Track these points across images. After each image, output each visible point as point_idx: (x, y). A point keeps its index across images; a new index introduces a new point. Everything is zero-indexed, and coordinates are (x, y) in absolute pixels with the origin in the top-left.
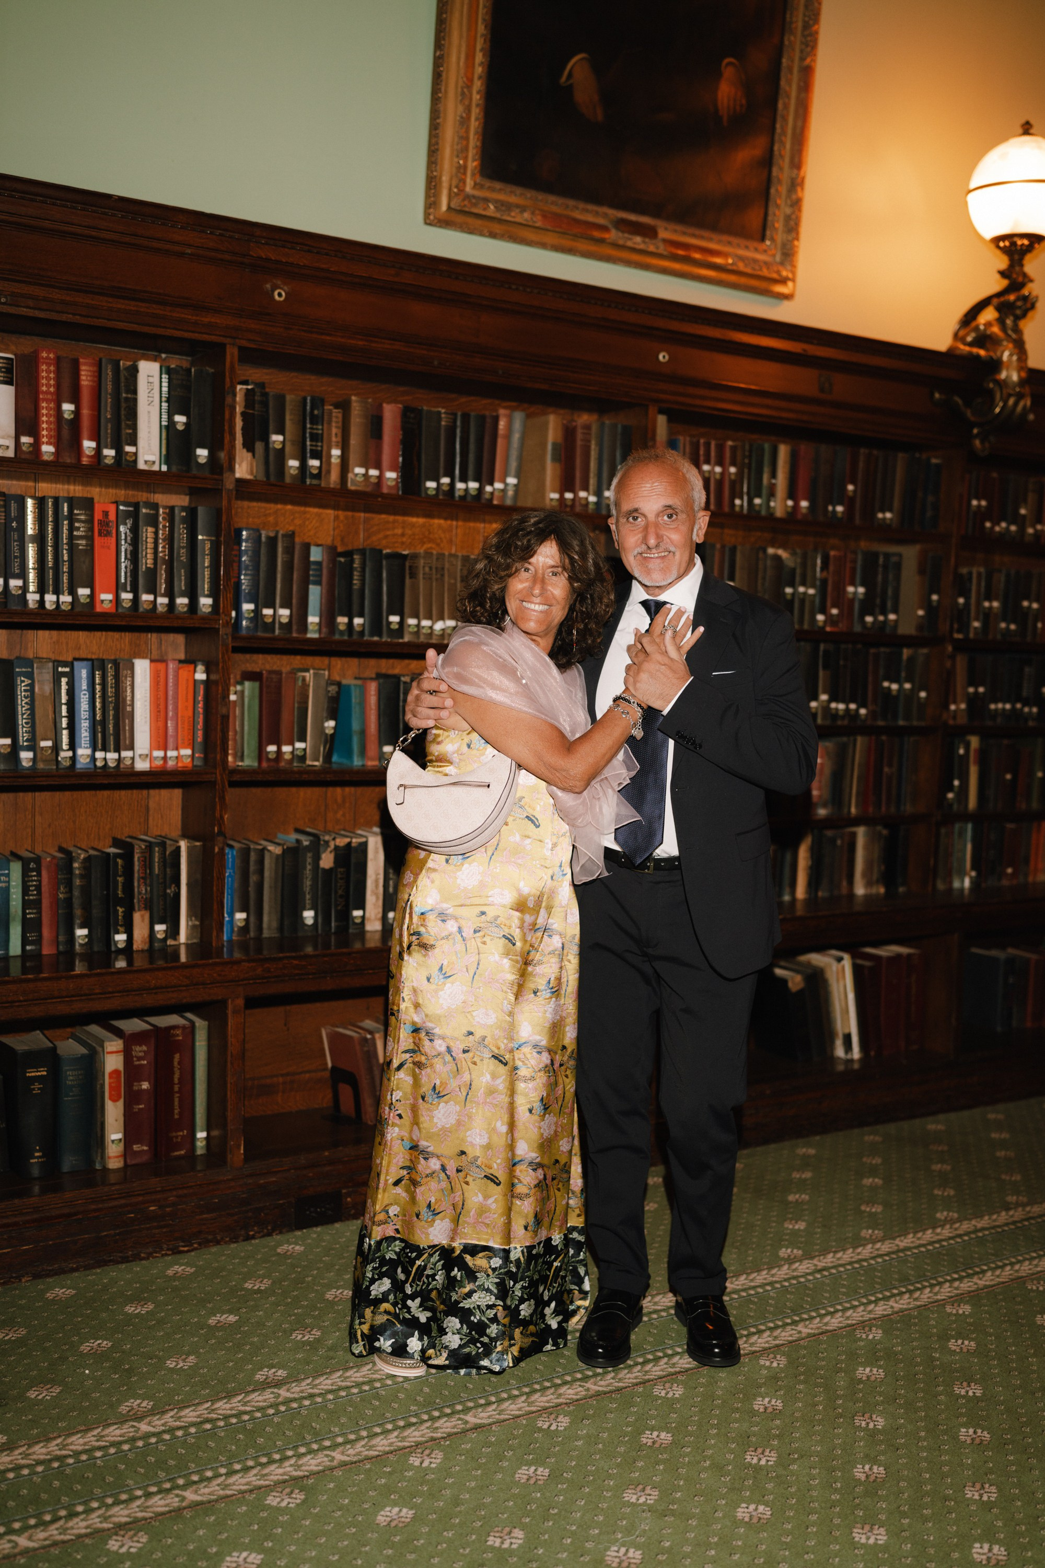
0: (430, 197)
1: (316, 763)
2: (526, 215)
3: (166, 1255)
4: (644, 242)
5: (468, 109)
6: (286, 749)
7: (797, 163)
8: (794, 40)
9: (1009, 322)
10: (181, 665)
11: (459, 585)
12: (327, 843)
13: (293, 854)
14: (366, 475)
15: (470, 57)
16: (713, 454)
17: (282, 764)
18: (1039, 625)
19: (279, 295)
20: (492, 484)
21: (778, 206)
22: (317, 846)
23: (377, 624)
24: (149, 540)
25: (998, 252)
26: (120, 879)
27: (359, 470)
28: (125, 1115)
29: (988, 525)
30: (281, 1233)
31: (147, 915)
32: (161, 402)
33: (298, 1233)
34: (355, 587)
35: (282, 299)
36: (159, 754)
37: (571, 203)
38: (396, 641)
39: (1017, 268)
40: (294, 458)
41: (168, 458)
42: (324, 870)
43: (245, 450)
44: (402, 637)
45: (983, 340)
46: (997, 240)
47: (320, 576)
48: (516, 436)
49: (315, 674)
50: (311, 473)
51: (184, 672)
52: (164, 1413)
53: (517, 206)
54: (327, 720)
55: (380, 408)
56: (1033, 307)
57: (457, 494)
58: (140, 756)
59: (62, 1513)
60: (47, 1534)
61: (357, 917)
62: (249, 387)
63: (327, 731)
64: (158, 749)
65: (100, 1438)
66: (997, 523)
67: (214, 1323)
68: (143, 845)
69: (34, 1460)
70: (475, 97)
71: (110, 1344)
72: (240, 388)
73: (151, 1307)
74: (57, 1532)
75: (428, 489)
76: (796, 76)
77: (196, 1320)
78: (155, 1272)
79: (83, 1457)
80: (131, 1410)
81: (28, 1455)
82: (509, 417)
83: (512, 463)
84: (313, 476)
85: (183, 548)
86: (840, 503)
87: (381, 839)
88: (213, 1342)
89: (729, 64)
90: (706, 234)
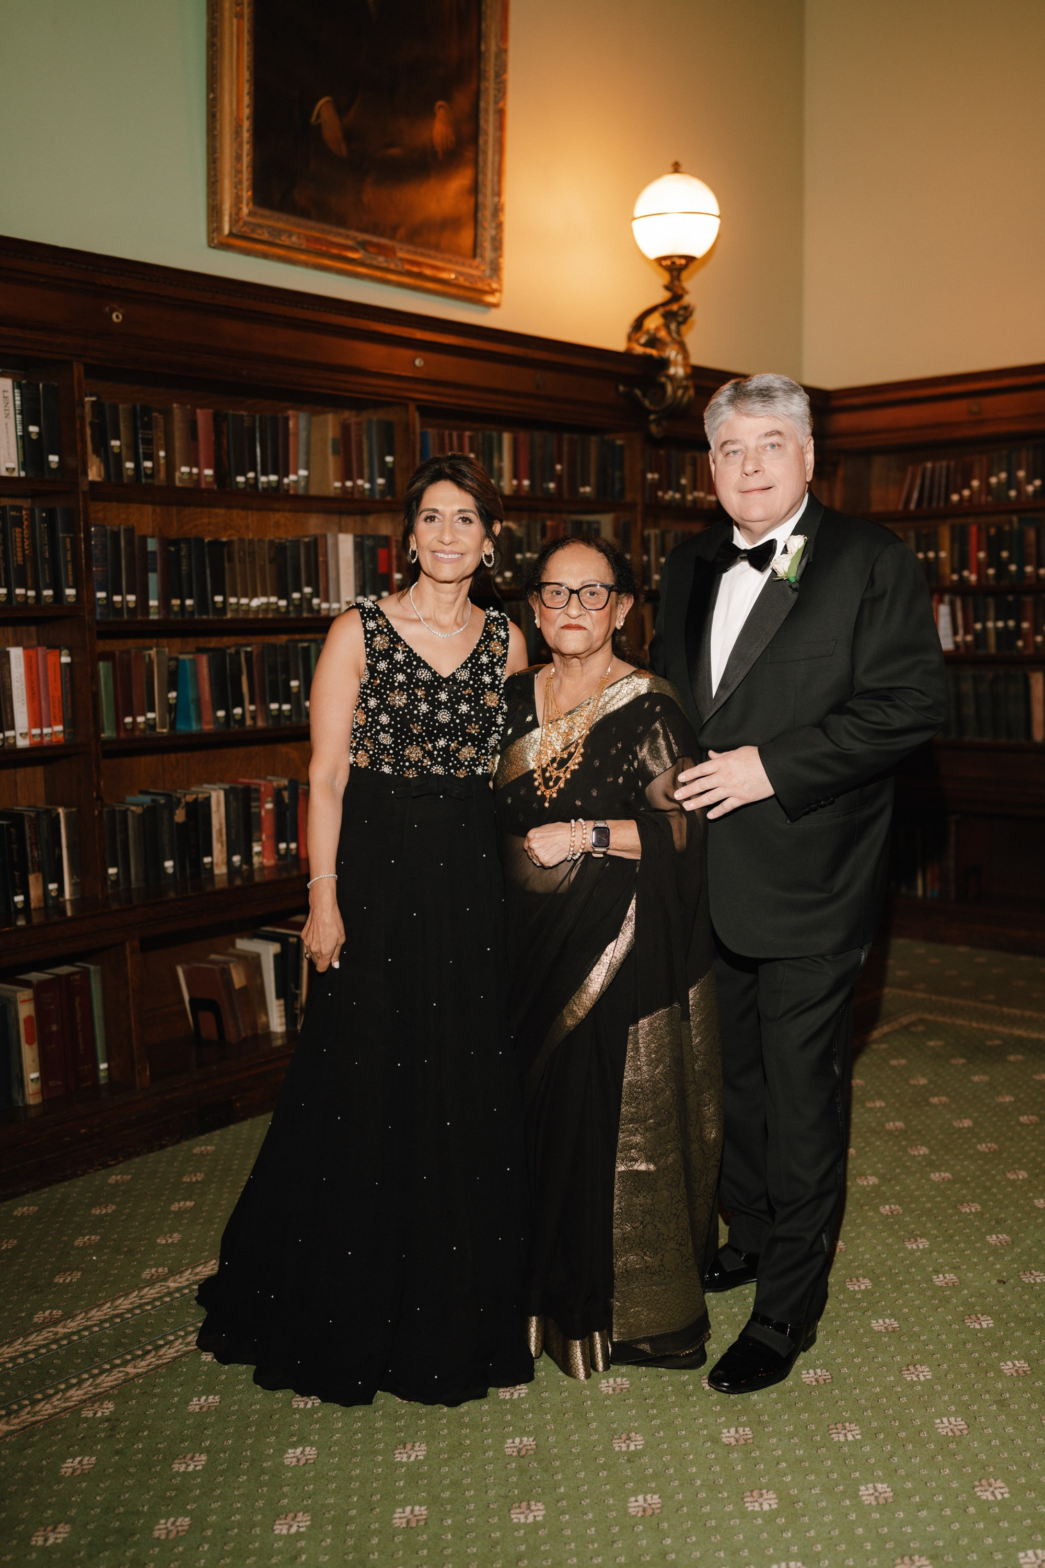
0: (212, 223)
1: (165, 730)
2: (294, 239)
3: (98, 1170)
4: (386, 261)
5: (240, 146)
6: (140, 719)
7: (499, 194)
9: (673, 326)
10: (48, 651)
11: (267, 566)
12: (179, 800)
13: (151, 811)
14: (190, 473)
15: (240, 101)
17: (137, 733)
19: (116, 317)
20: (287, 476)
21: (485, 229)
22: (172, 804)
23: (204, 604)
24: (17, 539)
25: (661, 270)
26: (14, 847)
27: (185, 469)
28: (40, 1055)
29: (660, 494)
30: (187, 1139)
31: (40, 876)
32: (15, 414)
34: (184, 573)
35: (120, 320)
36: (36, 731)
37: (326, 227)
38: (221, 618)
39: (676, 283)
40: (130, 461)
41: (24, 465)
42: (178, 824)
43: (94, 456)
44: (225, 614)
45: (653, 342)
46: (660, 260)
47: (156, 564)
48: (303, 435)
49: (158, 652)
50: (145, 473)
51: (51, 659)
52: (181, 1272)
53: (285, 231)
54: (169, 691)
55: (194, 414)
56: (691, 314)
57: (260, 486)
58: (21, 734)
59: (150, 1347)
60: (147, 1362)
61: (207, 864)
62: (94, 399)
63: (171, 701)
64: (35, 727)
65: (141, 1298)
66: (665, 492)
67: (177, 1209)
68: (33, 815)
69: (97, 1320)
70: (246, 135)
71: (98, 1237)
72: (86, 399)
73: (114, 1207)
74: (153, 1360)
75: (238, 483)
76: (492, 117)
77: (159, 1210)
78: (97, 1183)
79: (138, 1311)
80: (153, 1275)
81: (89, 1319)
82: (297, 417)
83: (302, 457)
84: (147, 476)
85: (45, 545)
86: (551, 481)
87: (222, 793)
88: (186, 1221)
89: (441, 106)
90: (432, 253)
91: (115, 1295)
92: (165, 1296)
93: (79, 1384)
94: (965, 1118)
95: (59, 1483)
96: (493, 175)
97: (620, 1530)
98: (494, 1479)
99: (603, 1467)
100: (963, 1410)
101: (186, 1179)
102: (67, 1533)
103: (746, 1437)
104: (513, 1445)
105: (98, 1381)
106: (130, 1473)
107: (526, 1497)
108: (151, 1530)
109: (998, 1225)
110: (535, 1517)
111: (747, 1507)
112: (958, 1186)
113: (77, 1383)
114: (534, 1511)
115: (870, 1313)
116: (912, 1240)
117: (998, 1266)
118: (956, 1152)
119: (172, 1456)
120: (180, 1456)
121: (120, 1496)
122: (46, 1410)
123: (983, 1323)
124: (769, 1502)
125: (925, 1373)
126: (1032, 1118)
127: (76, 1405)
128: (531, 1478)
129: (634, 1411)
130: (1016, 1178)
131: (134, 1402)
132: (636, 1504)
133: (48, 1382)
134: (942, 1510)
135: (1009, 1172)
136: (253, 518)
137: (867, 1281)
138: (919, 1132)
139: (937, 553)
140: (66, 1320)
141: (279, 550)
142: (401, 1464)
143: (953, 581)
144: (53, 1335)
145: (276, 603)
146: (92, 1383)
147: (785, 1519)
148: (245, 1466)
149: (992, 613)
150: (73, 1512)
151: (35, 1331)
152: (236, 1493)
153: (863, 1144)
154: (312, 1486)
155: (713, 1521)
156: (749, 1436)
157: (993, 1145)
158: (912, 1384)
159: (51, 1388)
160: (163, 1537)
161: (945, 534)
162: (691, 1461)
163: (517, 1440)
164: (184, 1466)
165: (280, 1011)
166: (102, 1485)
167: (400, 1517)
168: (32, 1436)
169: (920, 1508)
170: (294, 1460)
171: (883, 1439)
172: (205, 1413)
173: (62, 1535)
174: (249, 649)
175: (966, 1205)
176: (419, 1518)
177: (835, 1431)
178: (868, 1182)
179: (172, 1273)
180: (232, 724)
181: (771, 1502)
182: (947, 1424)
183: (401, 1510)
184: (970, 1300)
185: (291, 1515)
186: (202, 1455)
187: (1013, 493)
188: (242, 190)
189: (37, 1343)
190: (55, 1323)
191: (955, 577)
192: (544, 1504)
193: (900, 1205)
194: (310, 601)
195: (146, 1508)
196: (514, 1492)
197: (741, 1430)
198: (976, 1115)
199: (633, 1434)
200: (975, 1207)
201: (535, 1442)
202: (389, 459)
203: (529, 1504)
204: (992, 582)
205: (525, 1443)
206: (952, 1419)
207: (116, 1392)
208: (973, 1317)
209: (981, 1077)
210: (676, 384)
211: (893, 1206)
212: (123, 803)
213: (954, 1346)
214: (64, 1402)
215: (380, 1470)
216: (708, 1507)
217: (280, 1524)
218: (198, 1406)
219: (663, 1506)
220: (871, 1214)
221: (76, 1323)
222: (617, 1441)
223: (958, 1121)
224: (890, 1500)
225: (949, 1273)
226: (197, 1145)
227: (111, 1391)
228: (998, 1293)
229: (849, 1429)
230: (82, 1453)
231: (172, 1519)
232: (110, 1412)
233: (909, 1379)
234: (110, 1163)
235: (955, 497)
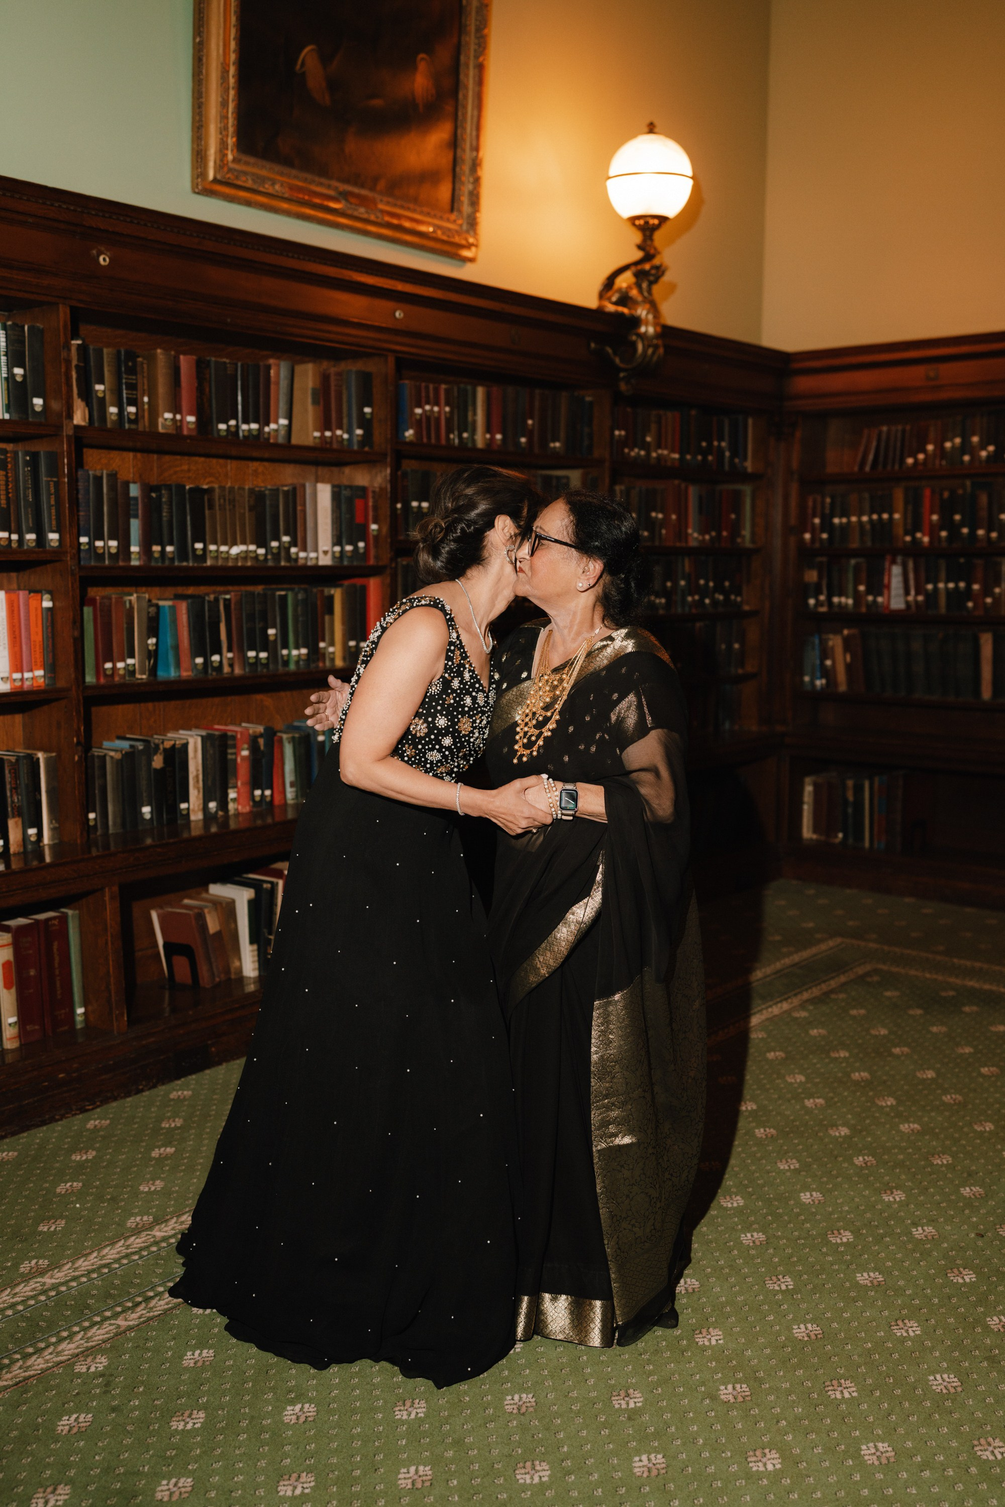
0: (197, 168)
1: (144, 677)
2: (277, 187)
3: (76, 1114)
4: (367, 212)
5: (226, 91)
6: (120, 665)
7: (477, 149)
8: (471, 40)
9: (645, 285)
10: (32, 594)
11: (247, 515)
12: (157, 746)
13: (130, 756)
14: (174, 420)
15: (226, 45)
16: (431, 395)
17: (117, 679)
18: (664, 531)
20: (268, 425)
21: (463, 183)
22: (151, 750)
23: (183, 551)
24: (1, 482)
25: (634, 229)
27: (168, 415)
28: (17, 1001)
29: (626, 450)
30: (163, 1084)
31: (19, 821)
33: (179, 1082)
34: (165, 519)
35: (107, 263)
36: (17, 676)
37: (309, 176)
38: (201, 565)
39: (649, 242)
40: (113, 405)
41: (8, 408)
42: (155, 770)
43: (79, 400)
44: (205, 562)
45: (625, 299)
46: (633, 220)
47: (137, 510)
48: (284, 384)
49: (138, 598)
50: (129, 418)
51: (33, 603)
52: (167, 1221)
53: (269, 179)
54: (149, 638)
55: (178, 359)
56: (663, 273)
57: (241, 434)
58: (2, 679)
59: (140, 1299)
60: (138, 1314)
61: (183, 809)
62: (79, 342)
63: (150, 648)
64: (17, 671)
65: (128, 1247)
66: (632, 449)
67: (157, 1156)
68: (13, 759)
69: (84, 1271)
70: (232, 81)
71: (80, 1184)
72: (73, 342)
73: (94, 1153)
74: (144, 1312)
75: (220, 430)
76: (472, 72)
77: (140, 1156)
78: (76, 1128)
79: (125, 1261)
80: (138, 1224)
81: (76, 1269)
82: (278, 366)
83: (283, 406)
84: (130, 421)
85: (29, 488)
86: (523, 436)
87: (199, 740)
88: (167, 1168)
89: (422, 59)
90: (411, 206)
91: (101, 1245)
92: (151, 1245)
93: (71, 1336)
94: (928, 1069)
95: (57, 1441)
96: (471, 130)
97: (627, 1491)
98: (496, 1438)
99: (605, 1425)
100: (955, 1367)
101: (165, 1125)
102: (67, 1494)
103: (743, 1394)
104: (512, 1402)
105: (90, 1334)
106: (128, 1431)
107: (529, 1457)
108: (154, 1491)
109: (970, 1177)
110: (540, 1477)
111: (752, 1468)
112: (927, 1137)
113: (68, 1336)
114: (539, 1471)
115: (854, 1266)
116: (889, 1192)
117: (975, 1219)
118: (922, 1103)
119: (168, 1414)
120: (178, 1414)
121: (119, 1456)
122: (39, 1365)
123: (965, 1277)
124: (772, 1462)
125: (914, 1329)
126: (993, 1069)
127: (69, 1360)
128: (533, 1437)
129: (630, 1367)
130: (983, 1129)
131: (127, 1355)
132: (641, 1464)
133: (39, 1335)
134: (944, 1470)
135: (976, 1124)
136: (231, 466)
137: (848, 1233)
138: (885, 1082)
139: (891, 514)
140: (53, 1270)
141: (258, 498)
142: (402, 1422)
143: (905, 542)
144: (41, 1285)
145: (255, 551)
146: (83, 1337)
147: (790, 1479)
148: (244, 1424)
149: (943, 575)
150: (72, 1473)
151: (23, 1282)
152: (237, 1452)
153: (831, 1095)
154: (313, 1445)
155: (719, 1482)
156: (747, 1394)
157: (958, 1096)
158: (903, 1340)
159: (41, 1341)
160: (166, 1499)
161: (899, 495)
162: (691, 1419)
163: (516, 1397)
164: (182, 1423)
165: (253, 956)
166: (100, 1444)
167: (406, 1477)
168: (26, 1392)
169: (923, 1468)
170: (294, 1417)
171: (879, 1397)
172: (199, 1369)
173: (62, 1497)
174: (228, 597)
175: (937, 1157)
176: (424, 1478)
177: (830, 1388)
178: (839, 1133)
179: (159, 1220)
180: (210, 671)
181: (775, 1462)
182: (941, 1381)
183: (405, 1470)
184: (950, 1253)
185: (295, 1475)
186: (200, 1413)
187: (967, 458)
188: (227, 136)
189: (25, 1294)
190: (42, 1273)
191: (908, 538)
192: (548, 1463)
193: (873, 1157)
194: (288, 550)
195: (146, 1468)
196: (517, 1451)
197: (738, 1386)
198: (938, 1066)
199: (631, 1391)
200: (947, 1159)
201: (534, 1399)
202: (367, 410)
203: (533, 1464)
204: (944, 544)
205: (524, 1399)
206: (945, 1376)
207: (109, 1346)
208: (955, 1270)
209: (940, 1028)
210: (646, 343)
211: (866, 1157)
212: (101, 748)
213: (939, 1301)
214: (56, 1356)
215: (381, 1428)
216: (713, 1468)
217: (284, 1485)
218: (192, 1361)
219: (668, 1466)
220: (846, 1165)
221: (63, 1273)
222: (616, 1398)
223: (922, 1072)
224: (892, 1460)
225: (928, 1225)
226: (174, 1090)
227: (103, 1345)
228: (978, 1246)
229: (844, 1386)
230: (78, 1410)
231: (174, 1480)
232: (104, 1366)
233: (899, 1334)
234: (87, 1108)
235: (910, 461)
